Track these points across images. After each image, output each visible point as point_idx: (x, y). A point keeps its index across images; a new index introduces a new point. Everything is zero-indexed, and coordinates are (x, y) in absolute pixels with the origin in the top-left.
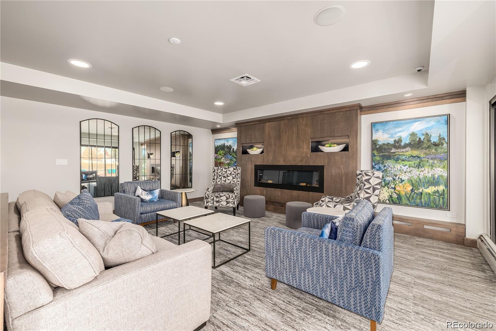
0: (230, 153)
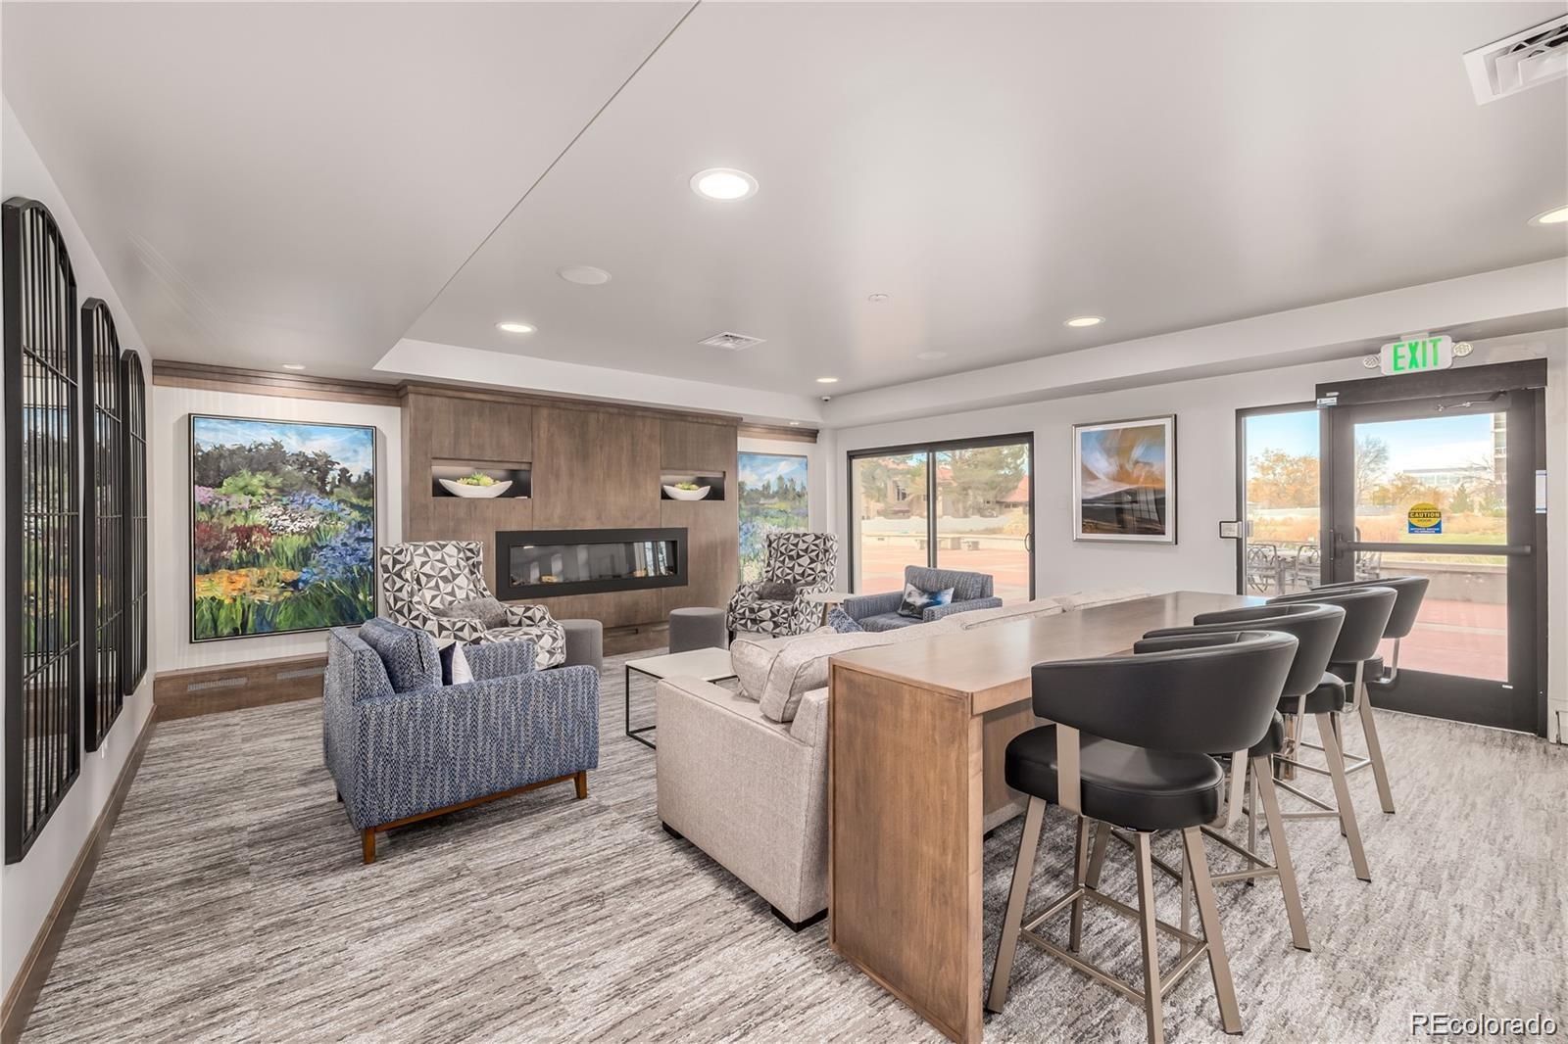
0: (322, 491)
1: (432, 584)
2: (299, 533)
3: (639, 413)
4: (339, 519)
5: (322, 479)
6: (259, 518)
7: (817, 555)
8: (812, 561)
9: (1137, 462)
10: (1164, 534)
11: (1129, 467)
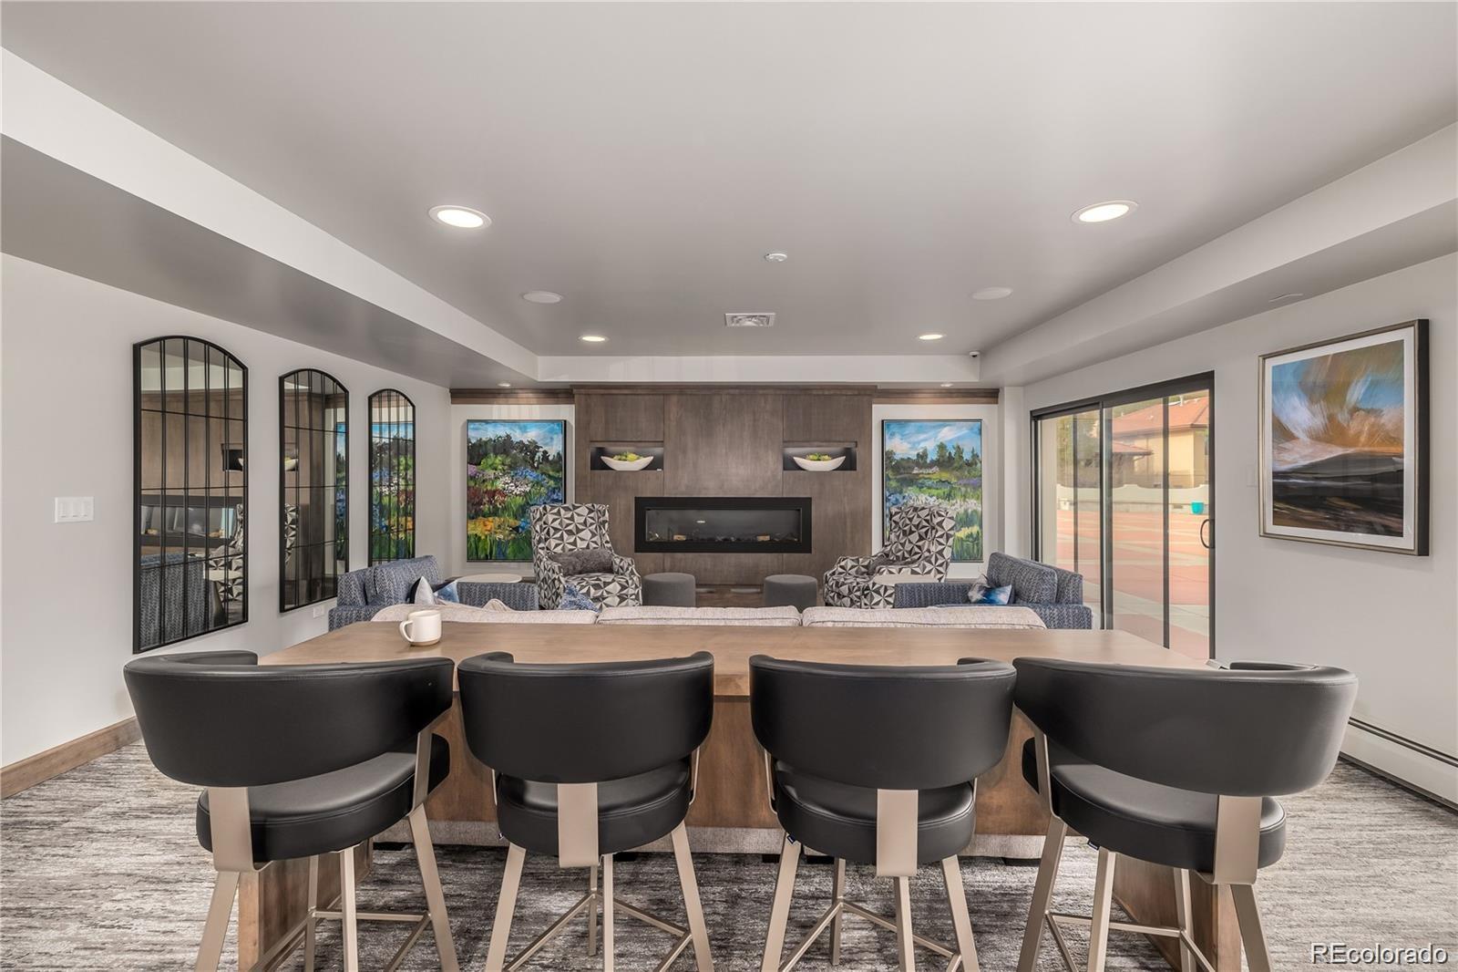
0: (533, 467)
1: (558, 535)
2: (520, 495)
3: (761, 392)
4: (542, 486)
5: (533, 458)
6: (499, 485)
7: (926, 533)
8: (921, 538)
9: (1356, 409)
10: (1401, 534)
11: (1342, 417)
